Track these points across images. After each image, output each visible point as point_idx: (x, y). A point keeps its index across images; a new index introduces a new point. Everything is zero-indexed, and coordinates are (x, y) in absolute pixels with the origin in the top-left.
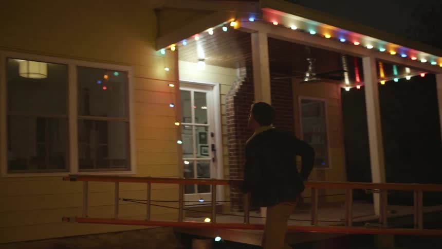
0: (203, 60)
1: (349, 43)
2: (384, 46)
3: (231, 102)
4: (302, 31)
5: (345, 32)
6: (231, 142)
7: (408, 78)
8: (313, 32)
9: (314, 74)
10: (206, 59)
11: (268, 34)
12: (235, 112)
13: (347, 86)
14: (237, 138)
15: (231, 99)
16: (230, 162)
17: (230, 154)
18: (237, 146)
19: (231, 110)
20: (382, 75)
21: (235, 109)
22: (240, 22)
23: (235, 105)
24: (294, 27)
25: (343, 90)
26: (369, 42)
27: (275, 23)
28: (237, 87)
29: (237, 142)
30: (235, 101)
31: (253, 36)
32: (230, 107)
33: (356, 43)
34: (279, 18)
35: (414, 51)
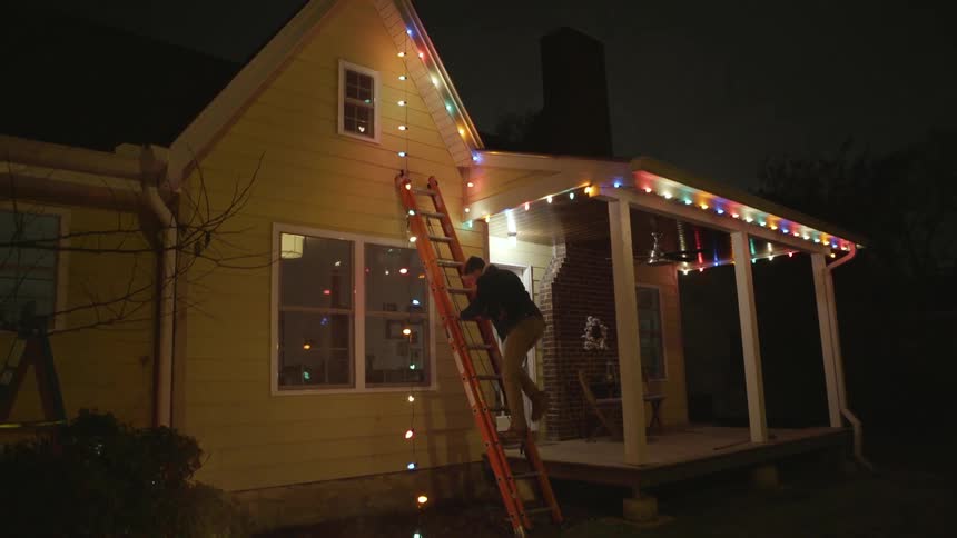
0: (515, 234)
1: (727, 216)
2: (765, 219)
3: (548, 291)
4: (676, 202)
5: (723, 200)
6: (546, 345)
7: (771, 258)
8: (688, 202)
9: (662, 254)
10: (519, 233)
11: (630, 204)
12: (554, 304)
13: (685, 268)
14: (556, 339)
15: (547, 286)
16: (546, 373)
17: (546, 362)
18: (556, 350)
19: (547, 301)
20: (753, 251)
21: (553, 301)
22: (598, 188)
23: (553, 295)
24: (668, 195)
25: (680, 273)
26: (748, 214)
27: (648, 190)
28: (554, 271)
29: (556, 345)
30: (553, 290)
31: (611, 207)
32: (546, 298)
33: (735, 216)
34: (652, 184)
35: (795, 225)
